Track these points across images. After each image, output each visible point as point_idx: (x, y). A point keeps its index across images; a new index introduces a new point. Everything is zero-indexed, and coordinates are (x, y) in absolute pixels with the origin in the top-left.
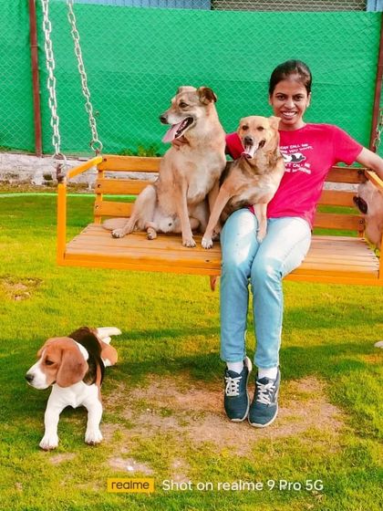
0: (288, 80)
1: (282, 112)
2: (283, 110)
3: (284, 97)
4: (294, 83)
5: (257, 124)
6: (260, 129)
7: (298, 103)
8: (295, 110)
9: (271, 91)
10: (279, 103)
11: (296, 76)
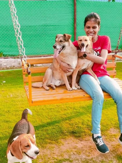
0: (90, 21)
1: (88, 33)
2: (89, 32)
3: (89, 28)
4: (93, 22)
5: (85, 39)
6: (86, 40)
7: (94, 30)
8: (93, 32)
9: (85, 25)
10: (87, 30)
11: (93, 19)
